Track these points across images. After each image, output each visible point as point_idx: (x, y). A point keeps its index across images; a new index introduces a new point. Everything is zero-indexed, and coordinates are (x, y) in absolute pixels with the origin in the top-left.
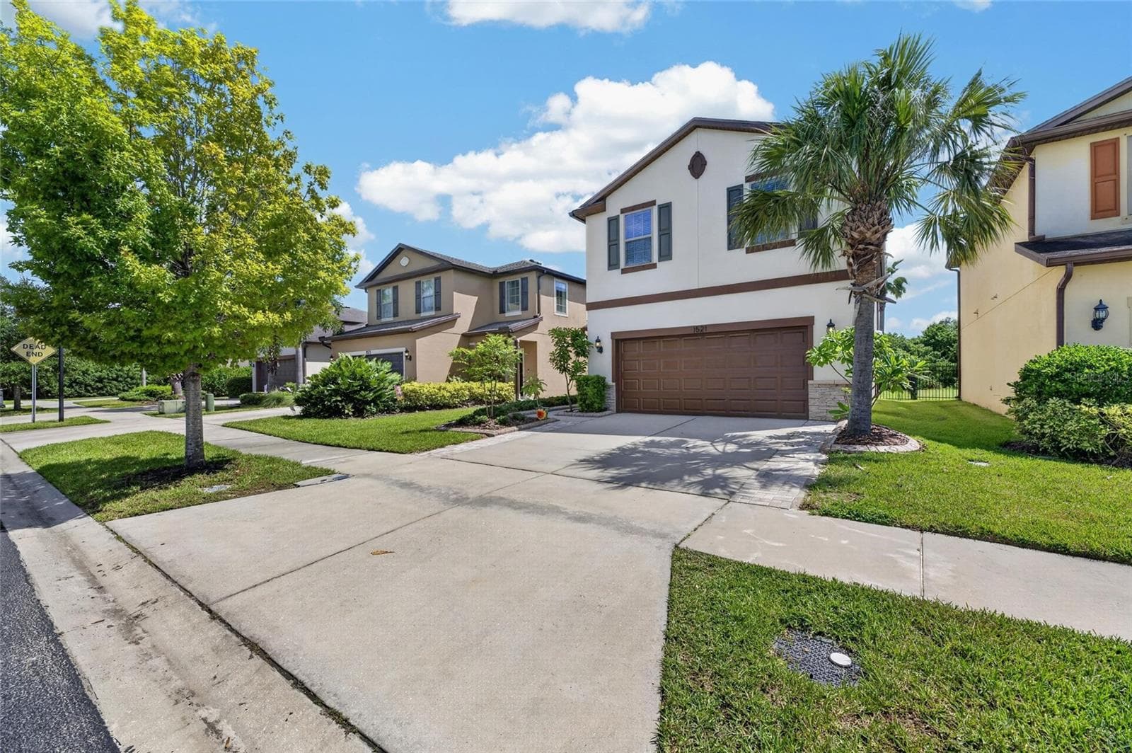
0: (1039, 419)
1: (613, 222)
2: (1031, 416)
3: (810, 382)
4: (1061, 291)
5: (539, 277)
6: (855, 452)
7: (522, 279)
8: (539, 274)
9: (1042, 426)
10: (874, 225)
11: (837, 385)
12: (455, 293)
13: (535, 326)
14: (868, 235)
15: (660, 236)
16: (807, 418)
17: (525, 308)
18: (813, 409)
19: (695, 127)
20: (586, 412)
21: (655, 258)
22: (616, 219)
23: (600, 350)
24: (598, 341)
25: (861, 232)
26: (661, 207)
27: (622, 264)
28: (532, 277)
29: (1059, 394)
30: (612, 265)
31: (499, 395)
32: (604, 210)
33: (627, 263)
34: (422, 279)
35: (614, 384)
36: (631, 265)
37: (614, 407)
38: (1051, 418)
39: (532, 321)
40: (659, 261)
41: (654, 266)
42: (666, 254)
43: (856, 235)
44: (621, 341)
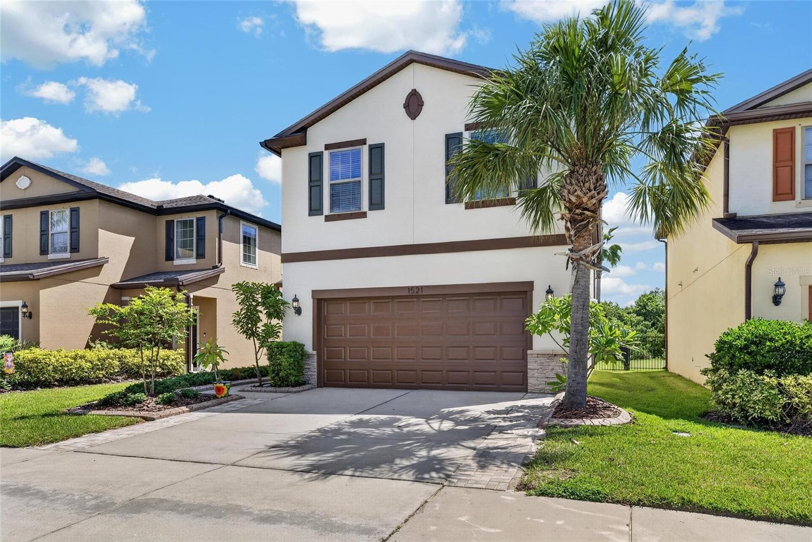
0: (731, 390)
1: (315, 159)
2: (724, 386)
3: (529, 352)
4: (749, 267)
5: (221, 218)
6: (571, 426)
7: (198, 219)
8: (221, 213)
9: (733, 396)
10: (590, 190)
11: (555, 355)
12: (100, 230)
13: (213, 280)
14: (585, 200)
15: (371, 181)
16: (526, 390)
17: (200, 255)
18: (531, 381)
19: (411, 61)
20: (280, 386)
21: (365, 206)
22: (319, 155)
23: (298, 311)
24: (296, 300)
25: (578, 196)
26: (372, 148)
27: (326, 210)
28: (211, 218)
29: (747, 366)
30: (315, 209)
31: (162, 366)
32: (303, 143)
33: (332, 208)
34: (51, 209)
35: (315, 352)
36: (336, 212)
37: (314, 380)
38: (740, 388)
39: (211, 273)
40: (370, 210)
41: (363, 215)
42: (377, 203)
43: (573, 199)
44: (322, 301)
